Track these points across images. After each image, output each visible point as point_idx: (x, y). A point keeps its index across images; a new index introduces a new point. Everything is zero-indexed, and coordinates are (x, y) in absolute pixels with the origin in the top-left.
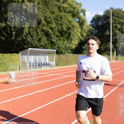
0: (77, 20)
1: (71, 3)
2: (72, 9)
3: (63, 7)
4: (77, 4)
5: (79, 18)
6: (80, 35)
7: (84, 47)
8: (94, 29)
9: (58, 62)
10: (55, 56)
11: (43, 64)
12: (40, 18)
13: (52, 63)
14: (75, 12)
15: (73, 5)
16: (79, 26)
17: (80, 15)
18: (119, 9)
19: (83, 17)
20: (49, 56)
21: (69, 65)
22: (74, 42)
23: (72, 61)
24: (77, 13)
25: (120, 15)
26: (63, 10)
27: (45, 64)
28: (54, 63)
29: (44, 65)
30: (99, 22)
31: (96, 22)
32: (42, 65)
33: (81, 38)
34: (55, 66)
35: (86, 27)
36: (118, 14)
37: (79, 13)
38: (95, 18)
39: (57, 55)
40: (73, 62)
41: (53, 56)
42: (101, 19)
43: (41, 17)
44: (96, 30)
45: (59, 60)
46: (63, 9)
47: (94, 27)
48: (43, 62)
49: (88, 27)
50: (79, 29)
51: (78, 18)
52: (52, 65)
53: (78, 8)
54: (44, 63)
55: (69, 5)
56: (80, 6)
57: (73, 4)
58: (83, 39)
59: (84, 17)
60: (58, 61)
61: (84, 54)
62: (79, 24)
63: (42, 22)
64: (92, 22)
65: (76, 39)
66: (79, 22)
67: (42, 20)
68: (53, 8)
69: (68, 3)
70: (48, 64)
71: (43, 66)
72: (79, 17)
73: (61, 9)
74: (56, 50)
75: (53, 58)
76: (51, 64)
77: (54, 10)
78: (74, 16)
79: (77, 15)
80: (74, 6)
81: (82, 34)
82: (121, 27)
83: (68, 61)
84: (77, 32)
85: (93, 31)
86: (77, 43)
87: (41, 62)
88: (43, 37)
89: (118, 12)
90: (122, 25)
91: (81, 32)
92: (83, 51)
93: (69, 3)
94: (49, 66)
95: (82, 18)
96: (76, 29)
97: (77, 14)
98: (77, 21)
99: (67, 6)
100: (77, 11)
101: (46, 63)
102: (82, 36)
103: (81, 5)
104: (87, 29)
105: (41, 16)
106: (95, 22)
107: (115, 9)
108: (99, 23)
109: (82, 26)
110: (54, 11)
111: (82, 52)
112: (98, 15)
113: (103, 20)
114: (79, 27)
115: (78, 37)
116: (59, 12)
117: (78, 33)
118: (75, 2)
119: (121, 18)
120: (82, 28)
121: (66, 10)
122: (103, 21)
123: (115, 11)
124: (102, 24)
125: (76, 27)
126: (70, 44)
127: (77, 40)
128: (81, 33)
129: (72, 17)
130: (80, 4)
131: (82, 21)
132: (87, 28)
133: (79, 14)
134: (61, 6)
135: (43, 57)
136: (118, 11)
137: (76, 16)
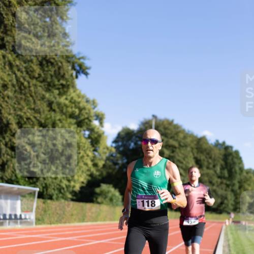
0: (87, 133)
1: (76, 98)
2: (77, 111)
3: (59, 104)
4: (87, 101)
5: (92, 130)
6: (90, 163)
7: (98, 190)
8: (118, 155)
9: (41, 215)
10: (36, 203)
11: (8, 217)
12: (7, 118)
13: (27, 217)
14: (82, 118)
15: (79, 103)
16: (90, 146)
17: (92, 123)
18: (167, 120)
19: (98, 129)
20: (21, 200)
21: (65, 223)
22: (78, 176)
23: (72, 215)
24: (88, 118)
25: (169, 132)
26: (57, 110)
27: (13, 217)
28: (32, 216)
29: (10, 218)
30: (130, 142)
31: (125, 142)
32: (5, 218)
33: (93, 170)
34: (34, 223)
35: (104, 148)
36: (165, 128)
37: (90, 118)
38: (123, 134)
39: (41, 200)
40: (74, 217)
41: (33, 201)
42: (134, 137)
43: (10, 117)
44: (124, 158)
45: (45, 211)
46: (59, 108)
47: (120, 151)
48: (8, 213)
49: (108, 148)
50: (90, 151)
51: (88, 129)
52: (29, 220)
53: (89, 110)
54: (10, 215)
55: (70, 102)
56: (92, 107)
57: (80, 100)
58: (96, 173)
59: (100, 128)
60: (43, 212)
61: (98, 203)
62: (89, 140)
63: (11, 126)
64: (115, 141)
65: (83, 172)
66: (89, 137)
67: (10, 122)
68: (38, 102)
69: (69, 98)
70: (18, 217)
71: (7, 221)
72: (90, 128)
73: (53, 108)
74: (37, 189)
75: (32, 206)
76: (26, 219)
77: (40, 107)
78: (80, 124)
79: (87, 123)
80: (81, 105)
81: (96, 161)
82: (172, 155)
83: (64, 214)
84: (86, 157)
85: (117, 160)
86: (85, 179)
87: (4, 212)
88: (11, 161)
89: (167, 126)
90: (173, 152)
91: (92, 158)
92: (97, 198)
93: (72, 98)
94: (21, 223)
95: (96, 130)
96: (82, 150)
97: (86, 121)
98: (87, 136)
99: (67, 102)
100: (86, 116)
101: (16, 215)
102: (95, 165)
103: (95, 105)
104: (106, 153)
105: (10, 114)
106: (123, 142)
107: (160, 120)
108: (130, 145)
109: (95, 145)
110: (39, 109)
111: (95, 199)
112: (129, 129)
113: (137, 139)
114: (90, 148)
115: (87, 168)
116: (49, 111)
117: (87, 159)
118: (83, 97)
119: (171, 138)
120: (95, 150)
121: (64, 111)
122: (137, 141)
123: (161, 122)
124: (134, 147)
125: (84, 147)
126: (69, 181)
127: (85, 173)
128: (92, 161)
129: (76, 126)
130: (94, 102)
131: (96, 136)
132: (105, 150)
133: (90, 121)
134: (55, 101)
135: (9, 201)
136: (165, 123)
137: (85, 124)
